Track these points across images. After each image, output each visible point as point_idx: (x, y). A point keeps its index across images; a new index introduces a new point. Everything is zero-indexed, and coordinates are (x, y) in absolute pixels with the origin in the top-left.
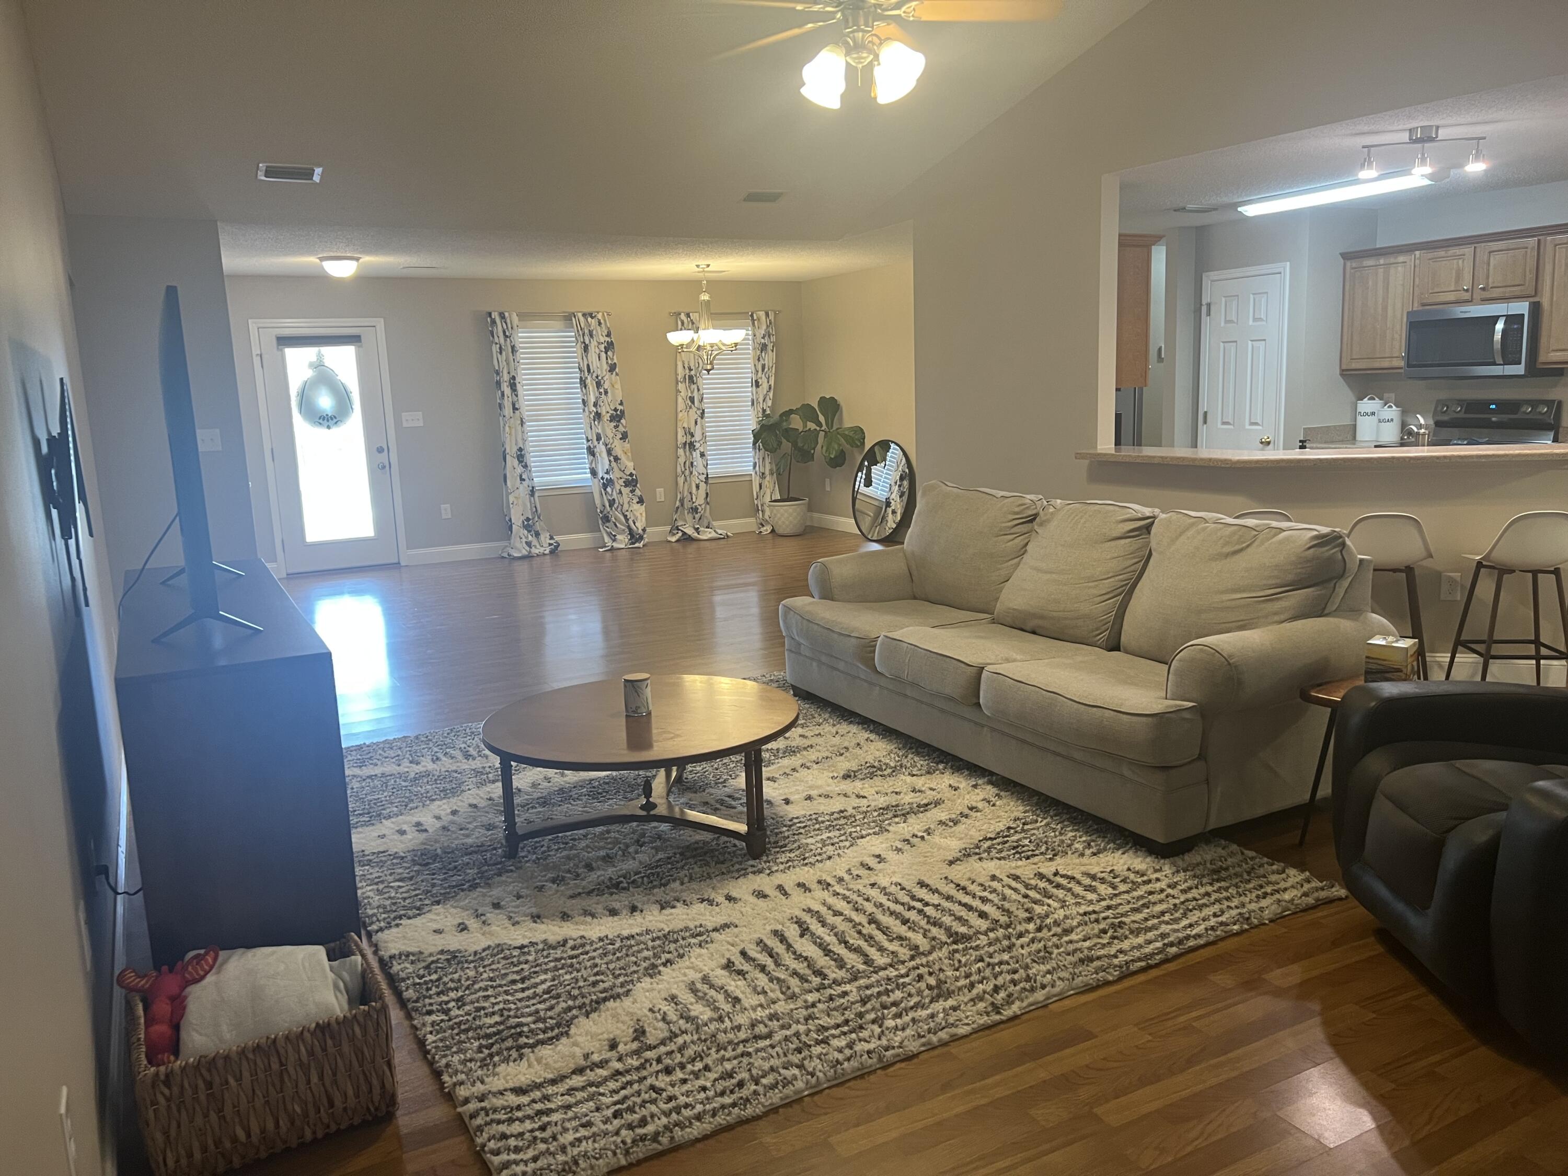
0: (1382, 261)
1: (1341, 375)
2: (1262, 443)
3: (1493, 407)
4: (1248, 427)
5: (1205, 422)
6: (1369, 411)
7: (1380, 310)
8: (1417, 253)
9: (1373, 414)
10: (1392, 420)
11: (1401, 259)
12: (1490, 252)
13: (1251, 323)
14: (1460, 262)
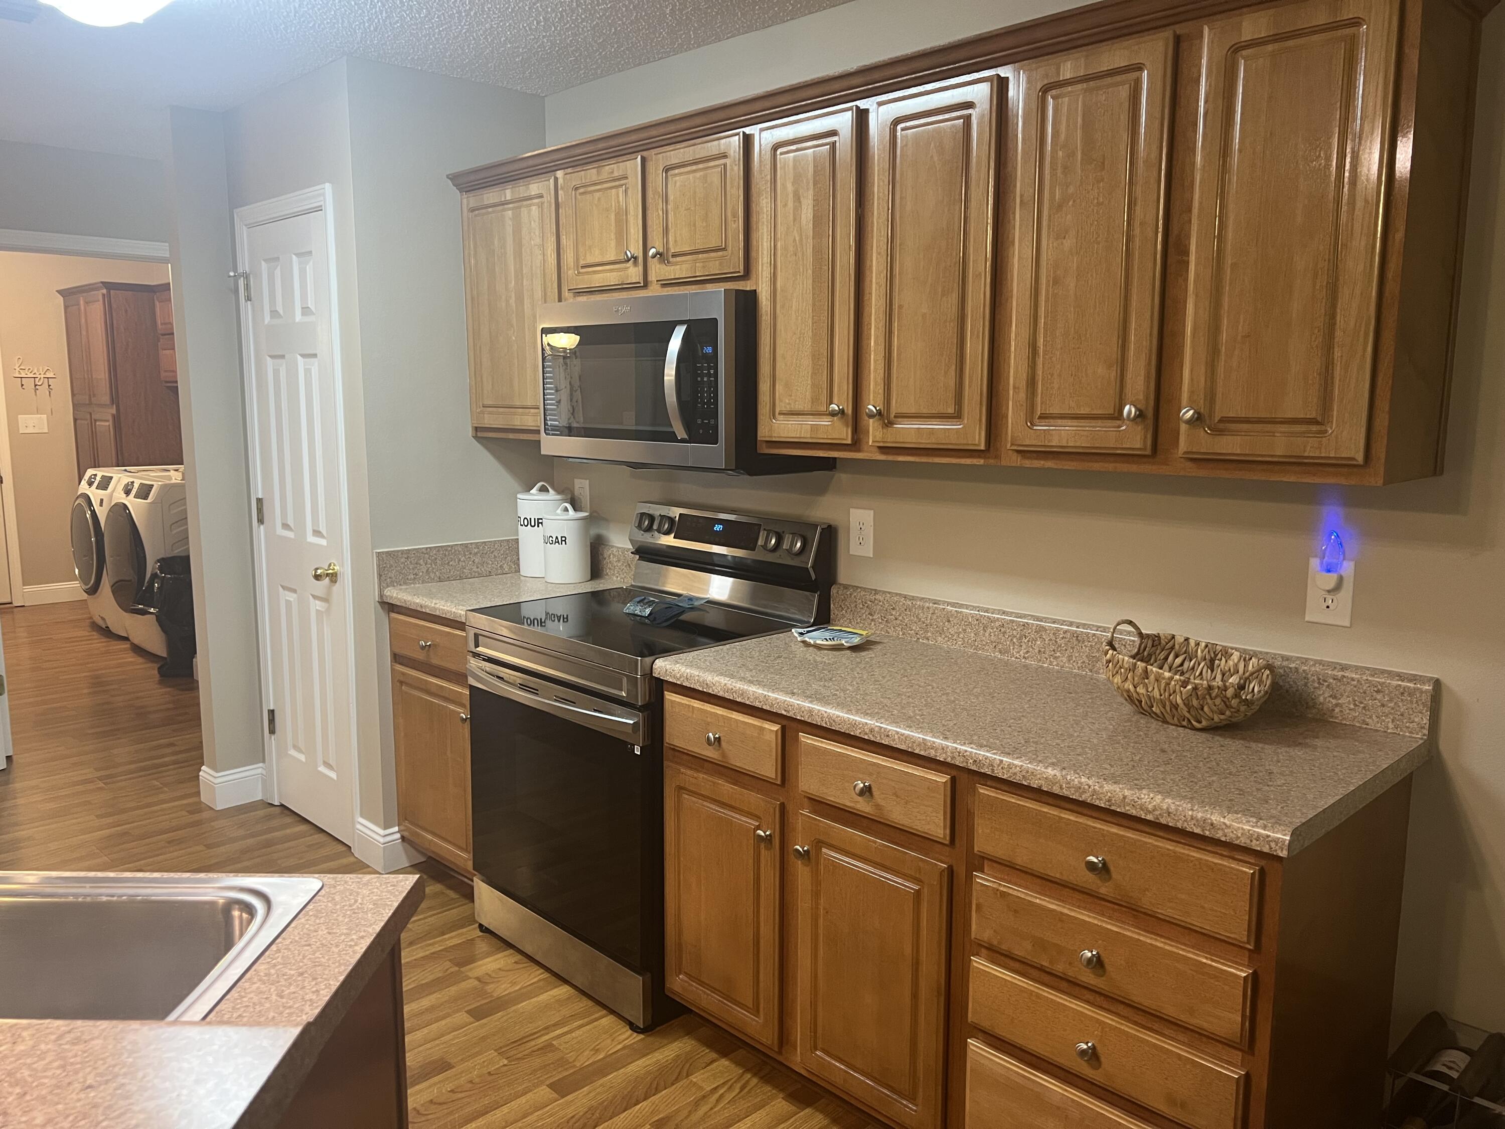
0: (508, 195)
1: (476, 437)
2: (317, 577)
3: (718, 528)
4: (311, 539)
5: (261, 521)
6: (533, 516)
7: (512, 301)
8: (560, 174)
9: (539, 522)
10: (564, 540)
11: (534, 188)
12: (667, 170)
13: (298, 317)
14: (621, 190)
